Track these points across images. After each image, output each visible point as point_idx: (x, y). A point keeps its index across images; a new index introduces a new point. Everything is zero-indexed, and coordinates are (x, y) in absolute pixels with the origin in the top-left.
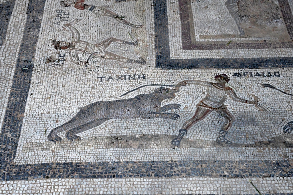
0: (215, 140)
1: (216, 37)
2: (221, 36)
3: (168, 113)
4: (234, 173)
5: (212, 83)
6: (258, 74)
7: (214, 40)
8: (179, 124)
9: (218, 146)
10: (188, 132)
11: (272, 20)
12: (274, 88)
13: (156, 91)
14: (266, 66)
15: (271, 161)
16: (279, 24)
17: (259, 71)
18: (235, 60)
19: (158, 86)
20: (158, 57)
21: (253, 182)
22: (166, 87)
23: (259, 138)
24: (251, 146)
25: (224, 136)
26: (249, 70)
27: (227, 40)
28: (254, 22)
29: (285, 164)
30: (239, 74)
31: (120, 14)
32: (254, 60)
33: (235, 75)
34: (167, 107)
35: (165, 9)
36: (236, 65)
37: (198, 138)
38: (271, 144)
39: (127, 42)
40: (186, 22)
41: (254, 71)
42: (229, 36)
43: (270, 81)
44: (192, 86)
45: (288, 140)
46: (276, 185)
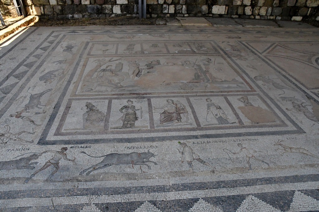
0: (46, 179)
1: (71, 130)
2: (74, 129)
3: (31, 167)
4: (46, 195)
5: (58, 152)
6: (81, 147)
7: (70, 131)
8: (33, 172)
9: (46, 182)
10: (35, 176)
11: (100, 122)
12: (86, 153)
13: (31, 156)
14: (87, 143)
15: (66, 189)
16: (102, 123)
17: (83, 145)
18: (74, 141)
19: (33, 154)
20: (40, 140)
21: (53, 199)
22: (36, 154)
23: (67, 178)
24: (61, 181)
25: (50, 177)
26: (78, 145)
27: (75, 131)
28: (92, 122)
29: (72, 190)
30: (73, 147)
31: (34, 120)
32: (83, 140)
33: (71, 147)
34: (32, 163)
35: (55, 117)
36: (74, 143)
37: (38, 179)
38: (71, 180)
39: (30, 133)
40: (61, 123)
41: (80, 146)
42: (77, 129)
43: (85, 150)
44: (49, 153)
45: (79, 178)
46: (63, 201)
